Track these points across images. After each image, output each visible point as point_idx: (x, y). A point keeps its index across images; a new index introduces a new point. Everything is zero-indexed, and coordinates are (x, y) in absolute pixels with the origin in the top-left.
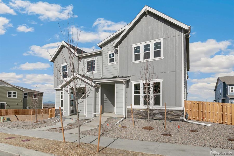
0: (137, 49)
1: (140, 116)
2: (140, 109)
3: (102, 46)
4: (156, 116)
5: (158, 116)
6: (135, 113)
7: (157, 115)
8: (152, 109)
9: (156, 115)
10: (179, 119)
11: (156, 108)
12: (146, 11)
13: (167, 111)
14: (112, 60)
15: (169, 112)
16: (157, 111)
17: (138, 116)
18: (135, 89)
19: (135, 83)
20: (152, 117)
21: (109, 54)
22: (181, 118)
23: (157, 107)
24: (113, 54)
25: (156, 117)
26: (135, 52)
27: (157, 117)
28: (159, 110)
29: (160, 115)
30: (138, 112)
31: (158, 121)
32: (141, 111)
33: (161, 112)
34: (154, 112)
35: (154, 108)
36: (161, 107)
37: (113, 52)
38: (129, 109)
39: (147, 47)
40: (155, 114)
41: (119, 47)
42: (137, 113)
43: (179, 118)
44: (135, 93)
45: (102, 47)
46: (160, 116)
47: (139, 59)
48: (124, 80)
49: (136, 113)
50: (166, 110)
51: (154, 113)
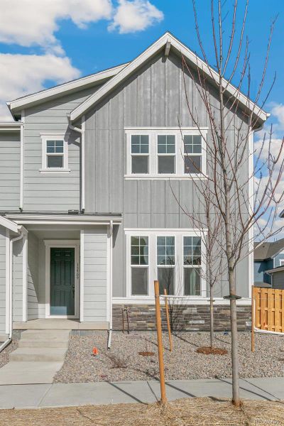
0: (140, 143)
1: (149, 324)
2: (150, 306)
3: (20, 111)
4: (191, 322)
5: (197, 322)
6: (135, 316)
7: (195, 320)
8: (181, 306)
9: (191, 319)
10: (244, 326)
11: (189, 303)
12: (168, 47)
13: (216, 309)
14: (55, 162)
15: (223, 312)
16: (193, 308)
17: (145, 325)
18: (134, 250)
19: (133, 235)
20: (182, 325)
21: (48, 142)
22: (248, 324)
23: (193, 300)
24: (60, 143)
25: (190, 324)
26: (134, 149)
27: (193, 324)
28: (198, 306)
29: (200, 320)
30: (144, 313)
31: (196, 333)
32: (151, 311)
33: (203, 311)
34: (185, 312)
35: (185, 303)
36: (202, 300)
37: (61, 138)
38: (119, 305)
39: (166, 143)
40: (189, 316)
41: (83, 125)
42: (142, 315)
43: (244, 324)
44: (134, 261)
45: (23, 114)
46: (201, 322)
47: (146, 171)
48: (114, 222)
49: (138, 316)
50: (214, 306)
51: (186, 315)
